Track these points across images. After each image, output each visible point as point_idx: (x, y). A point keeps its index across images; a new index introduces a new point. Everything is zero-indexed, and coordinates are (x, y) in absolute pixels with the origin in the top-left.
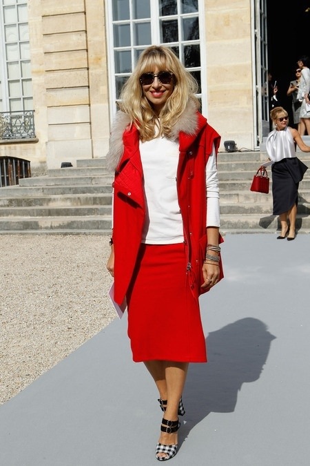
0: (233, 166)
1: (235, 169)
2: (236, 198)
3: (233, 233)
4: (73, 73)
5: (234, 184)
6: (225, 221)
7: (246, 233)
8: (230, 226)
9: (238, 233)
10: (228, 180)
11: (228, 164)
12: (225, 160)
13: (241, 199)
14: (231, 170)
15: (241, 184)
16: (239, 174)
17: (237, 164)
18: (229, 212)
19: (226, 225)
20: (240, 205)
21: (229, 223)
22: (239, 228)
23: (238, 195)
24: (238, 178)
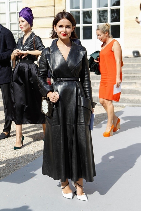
0: (135, 66)
1: (136, 67)
2: (135, 85)
3: (130, 106)
4: (46, 8)
5: (135, 76)
6: (126, 98)
7: (138, 106)
8: (128, 102)
9: (133, 106)
10: (131, 74)
11: (132, 64)
12: (131, 62)
13: (138, 85)
14: (134, 68)
15: (138, 77)
16: (138, 70)
17: (138, 65)
18: (129, 93)
19: (126, 101)
20: (137, 89)
21: (128, 100)
22: (134, 103)
23: (136, 83)
24: (138, 73)
